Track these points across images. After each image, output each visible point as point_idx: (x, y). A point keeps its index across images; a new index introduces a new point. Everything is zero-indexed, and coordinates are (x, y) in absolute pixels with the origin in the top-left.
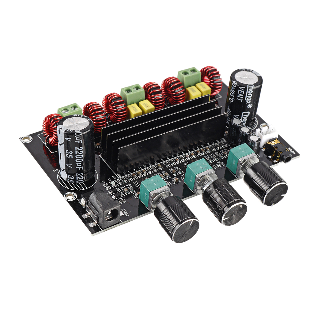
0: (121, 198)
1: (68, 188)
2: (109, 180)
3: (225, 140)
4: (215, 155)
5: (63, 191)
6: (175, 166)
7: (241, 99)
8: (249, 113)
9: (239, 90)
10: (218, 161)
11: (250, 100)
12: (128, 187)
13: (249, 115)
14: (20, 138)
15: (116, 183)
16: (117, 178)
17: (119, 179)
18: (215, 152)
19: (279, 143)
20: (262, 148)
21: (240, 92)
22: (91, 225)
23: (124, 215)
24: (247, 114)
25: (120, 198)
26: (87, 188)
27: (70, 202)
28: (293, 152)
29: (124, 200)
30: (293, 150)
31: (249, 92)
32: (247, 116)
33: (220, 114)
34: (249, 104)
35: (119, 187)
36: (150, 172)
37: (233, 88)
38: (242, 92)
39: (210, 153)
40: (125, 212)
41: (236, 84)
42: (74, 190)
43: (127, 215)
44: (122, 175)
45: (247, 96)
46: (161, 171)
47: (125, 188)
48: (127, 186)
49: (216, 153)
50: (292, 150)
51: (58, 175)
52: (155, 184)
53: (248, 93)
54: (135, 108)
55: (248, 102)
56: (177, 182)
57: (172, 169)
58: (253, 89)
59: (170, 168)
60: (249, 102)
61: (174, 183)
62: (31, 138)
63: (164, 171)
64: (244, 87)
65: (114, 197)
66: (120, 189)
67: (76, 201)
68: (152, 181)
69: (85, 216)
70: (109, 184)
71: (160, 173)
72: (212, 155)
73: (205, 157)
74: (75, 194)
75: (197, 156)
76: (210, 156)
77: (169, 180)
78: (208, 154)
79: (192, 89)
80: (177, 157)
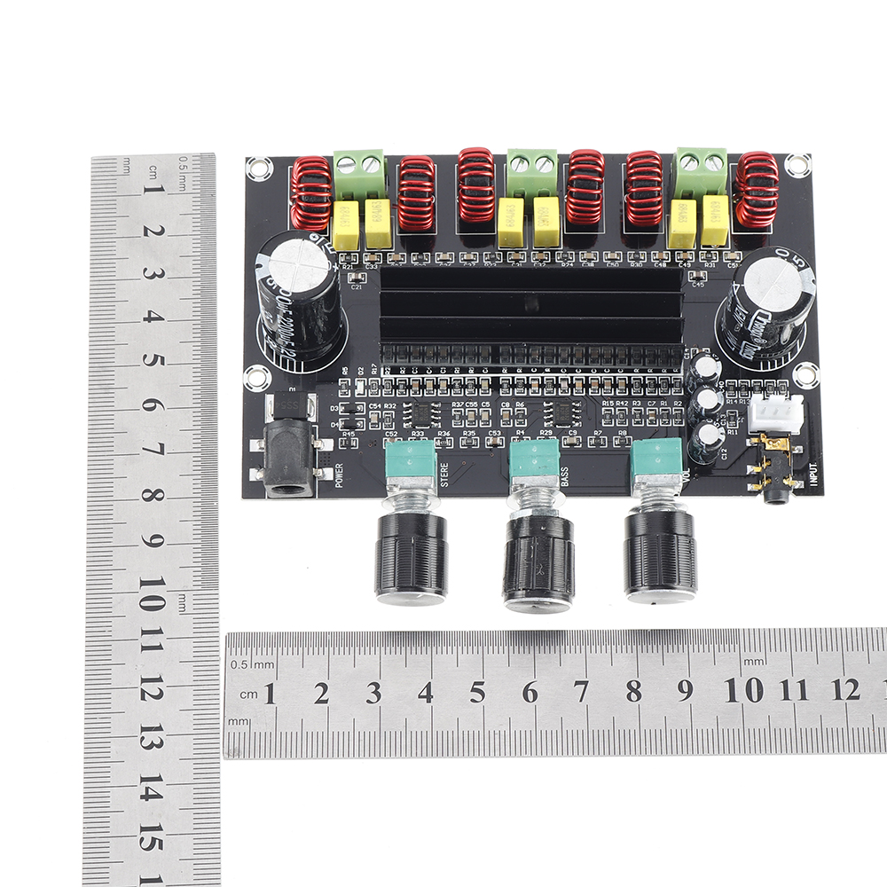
0: (355, 432)
1: (264, 353)
2: (361, 371)
4: (630, 406)
5: (251, 357)
6: (521, 399)
7: (740, 322)
9: (737, 309)
10: (623, 429)
11: (760, 335)
12: (386, 409)
14: (247, 159)
15: (367, 387)
16: (378, 375)
17: (382, 379)
18: (637, 398)
19: (785, 451)
21: (738, 312)
22: (255, 475)
23: (333, 482)
24: (756, 348)
25: (352, 433)
26: (302, 373)
27: (247, 394)
28: (814, 479)
29: (355, 443)
31: (756, 325)
34: (757, 337)
35: (369, 401)
36: (457, 391)
38: (742, 316)
39: (622, 398)
40: (339, 476)
41: (736, 292)
42: (274, 363)
43: (338, 485)
44: (395, 371)
45: (753, 327)
47: (378, 409)
48: (386, 406)
49: (634, 403)
50: (816, 474)
52: (409, 463)
54: (514, 216)
55: (755, 335)
56: (496, 445)
57: (508, 404)
58: (764, 324)
59: (506, 399)
61: (488, 444)
62: (271, 165)
63: (487, 403)
65: (340, 424)
66: (367, 406)
67: (261, 396)
68: (410, 450)
69: (256, 446)
70: (353, 382)
71: (475, 403)
72: (621, 406)
73: (604, 403)
74: (269, 376)
75: (587, 392)
76: (615, 407)
77: (482, 433)
78: (615, 398)
79: (683, 208)
80: (542, 375)
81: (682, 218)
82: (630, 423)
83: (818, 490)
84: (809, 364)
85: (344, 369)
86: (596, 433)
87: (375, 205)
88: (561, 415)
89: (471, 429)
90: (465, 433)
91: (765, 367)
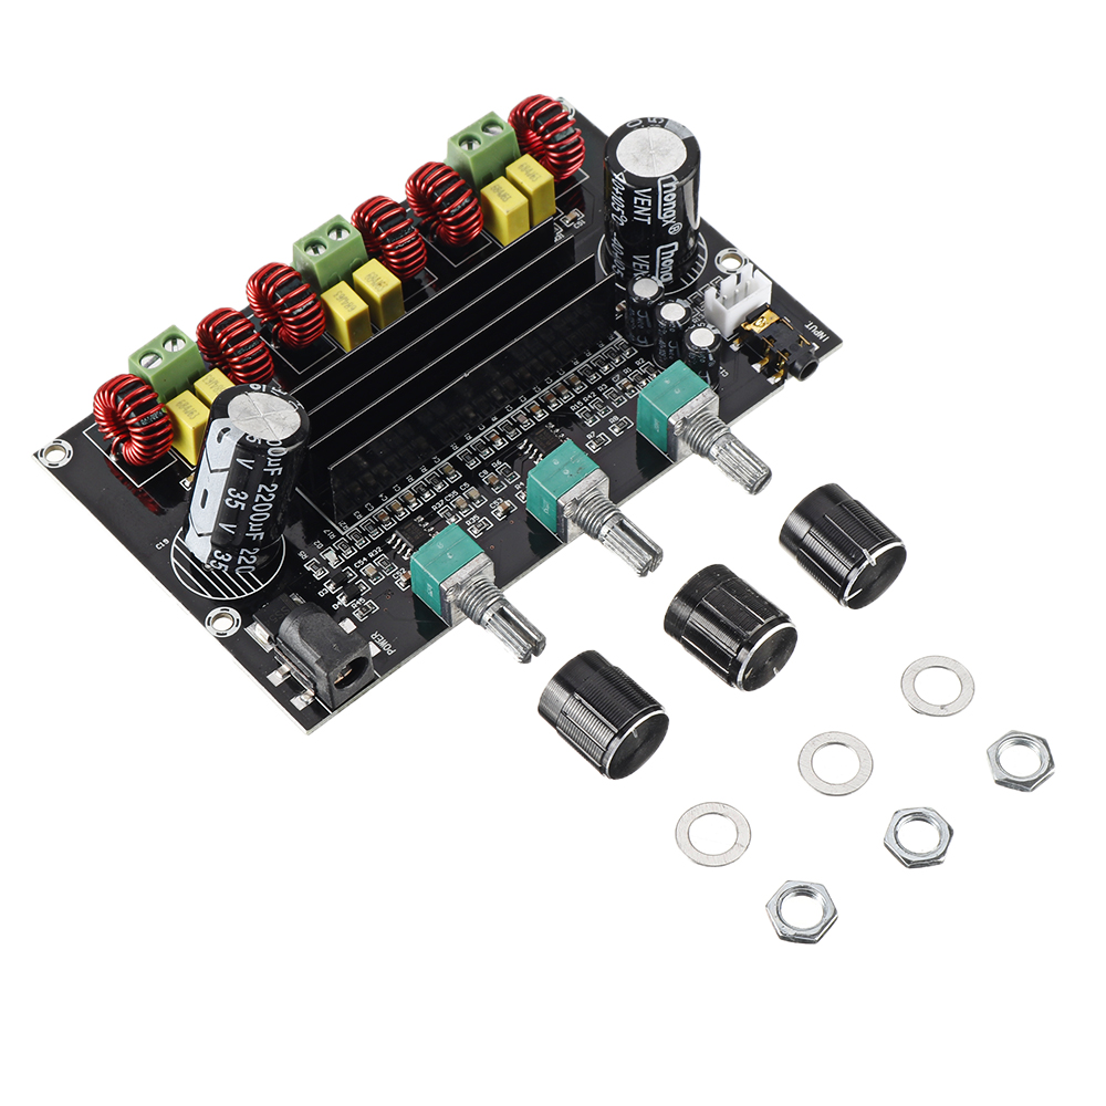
0: (363, 597)
1: (210, 596)
2: (318, 544)
3: (620, 337)
4: (599, 394)
5: (200, 611)
6: (493, 459)
7: (646, 217)
8: (676, 244)
9: (636, 199)
10: (611, 416)
11: (674, 215)
12: (374, 558)
13: (676, 249)
14: (36, 455)
15: (338, 553)
16: (339, 535)
17: (345, 536)
18: (599, 383)
19: (777, 322)
20: (731, 342)
21: (639, 202)
22: (300, 702)
23: (383, 653)
24: (673, 247)
25: (361, 599)
26: (263, 586)
27: (227, 642)
28: (821, 335)
29: (372, 605)
30: (821, 327)
31: (665, 199)
32: (672, 252)
33: (594, 283)
34: (670, 225)
35: (350, 562)
36: (427, 495)
37: (618, 192)
38: (647, 203)
39: (585, 393)
40: (383, 644)
41: (624, 181)
42: (227, 598)
43: (390, 652)
44: (351, 521)
45: (663, 207)
46: (455, 487)
47: (366, 563)
48: (371, 555)
49: (600, 389)
50: (818, 330)
51: (173, 560)
52: (449, 557)
53: (663, 202)
54: (347, 299)
55: (668, 222)
56: (507, 512)
57: (485, 472)
58: (674, 189)
59: (479, 469)
60: (671, 221)
61: (499, 516)
62: (65, 443)
63: (465, 484)
64: (650, 190)
65: (342, 601)
66: (353, 568)
67: (241, 634)
68: (440, 546)
69: (276, 678)
70: (319, 558)
71: (454, 492)
72: (591, 400)
73: (573, 408)
74: (232, 611)
75: (549, 410)
76: (586, 404)
77: (484, 511)
78: (579, 397)
79: (498, 190)
80: (494, 426)
81: (504, 197)
82: (613, 407)
83: (833, 341)
84: (725, 252)
85: (300, 554)
86: (590, 437)
87: (207, 381)
88: (544, 442)
89: (471, 516)
90: (468, 523)
91: (689, 280)
